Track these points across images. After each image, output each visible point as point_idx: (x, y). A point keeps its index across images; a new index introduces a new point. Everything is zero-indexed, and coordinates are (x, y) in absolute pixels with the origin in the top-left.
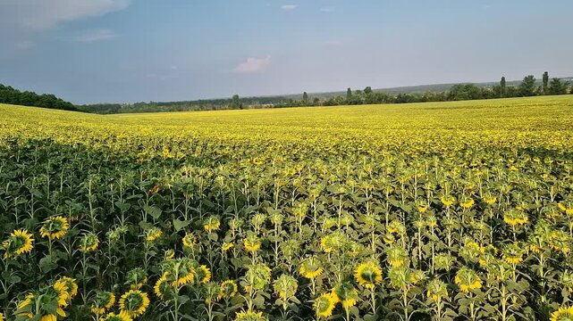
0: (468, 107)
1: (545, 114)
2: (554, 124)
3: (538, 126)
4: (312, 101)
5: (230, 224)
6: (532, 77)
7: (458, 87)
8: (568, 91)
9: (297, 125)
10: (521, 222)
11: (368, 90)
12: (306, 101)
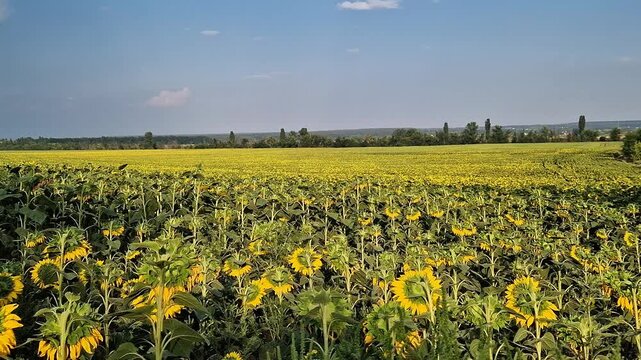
0: (409, 153)
1: (488, 162)
2: (497, 170)
3: (482, 172)
4: (240, 143)
5: (137, 229)
6: (474, 124)
7: (400, 132)
8: (510, 140)
9: (221, 167)
10: (470, 233)
11: (304, 132)
12: (233, 142)
